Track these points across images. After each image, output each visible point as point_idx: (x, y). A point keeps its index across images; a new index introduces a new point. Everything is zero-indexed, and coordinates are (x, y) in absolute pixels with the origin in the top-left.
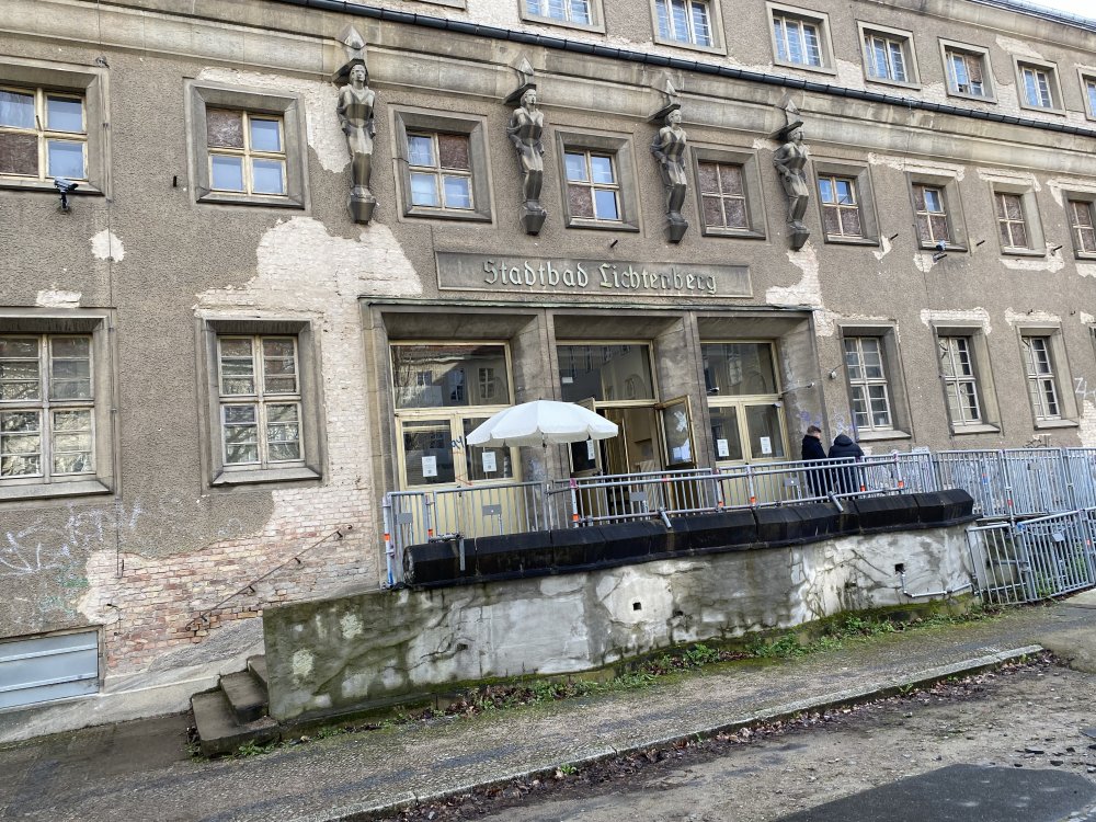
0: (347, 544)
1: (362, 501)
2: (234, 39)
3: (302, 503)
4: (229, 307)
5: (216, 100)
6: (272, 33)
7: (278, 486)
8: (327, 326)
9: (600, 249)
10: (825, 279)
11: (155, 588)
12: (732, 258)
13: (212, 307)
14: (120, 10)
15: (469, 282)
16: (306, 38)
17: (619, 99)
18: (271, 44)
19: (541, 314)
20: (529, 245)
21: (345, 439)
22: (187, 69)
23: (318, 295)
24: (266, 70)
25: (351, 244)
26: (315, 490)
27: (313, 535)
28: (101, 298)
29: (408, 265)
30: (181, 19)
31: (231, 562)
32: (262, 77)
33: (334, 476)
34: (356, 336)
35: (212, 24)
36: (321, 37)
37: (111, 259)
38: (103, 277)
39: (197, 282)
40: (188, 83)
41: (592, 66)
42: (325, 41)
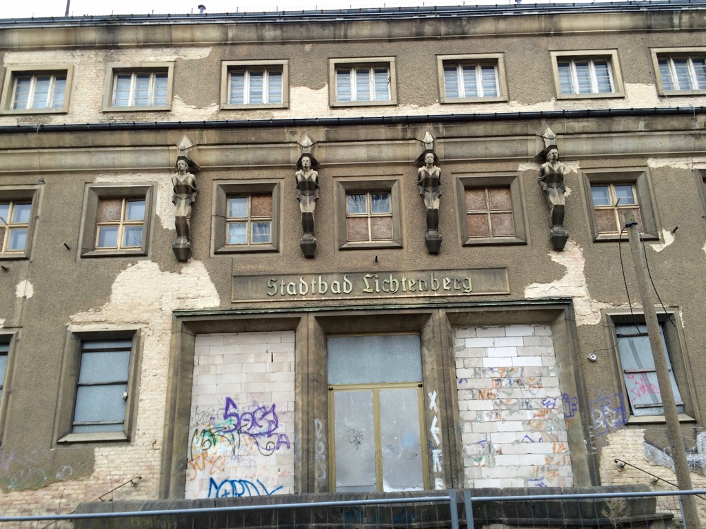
0: (139, 490)
1: (155, 459)
2: (115, 156)
3: (114, 457)
4: (90, 323)
5: (104, 193)
6: (137, 148)
7: (100, 445)
8: (150, 332)
9: (366, 263)
10: (591, 275)
12: (492, 262)
13: (79, 323)
14: (51, 150)
15: (255, 296)
16: (158, 148)
17: (388, 152)
18: (137, 155)
19: (304, 317)
20: (307, 266)
21: (149, 412)
22: (88, 178)
23: (147, 311)
24: (135, 171)
25: (175, 275)
26: (123, 448)
27: (117, 481)
28: (15, 322)
29: (212, 286)
30: (84, 150)
31: (62, 497)
32: (133, 176)
33: (140, 438)
34: (168, 338)
35: (102, 149)
36: (169, 146)
37: (25, 297)
38: (19, 307)
39: (72, 308)
40: (89, 186)
41: (363, 132)
42: (171, 148)
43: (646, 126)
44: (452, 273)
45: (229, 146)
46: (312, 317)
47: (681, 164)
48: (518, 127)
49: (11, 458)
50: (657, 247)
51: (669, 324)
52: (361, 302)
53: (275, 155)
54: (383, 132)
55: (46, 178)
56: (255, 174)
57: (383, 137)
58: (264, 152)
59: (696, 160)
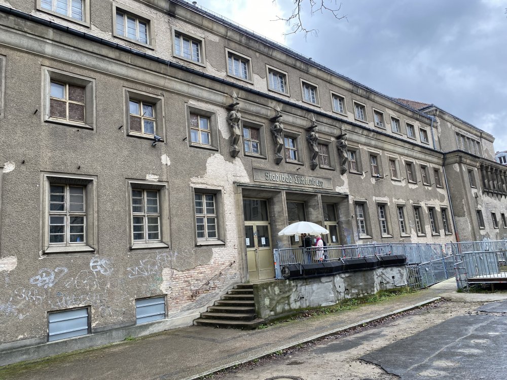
0: (232, 268)
1: (235, 252)
2: (200, 91)
3: (220, 253)
4: (199, 183)
5: (193, 111)
6: (211, 90)
7: (214, 247)
8: (225, 192)
9: (294, 170)
10: (350, 184)
11: (181, 282)
12: (327, 176)
13: (194, 183)
14: (170, 78)
15: (262, 179)
16: (220, 93)
17: (300, 122)
18: (210, 94)
19: (282, 191)
20: (277, 168)
21: (231, 231)
22: (186, 99)
23: (222, 181)
24: (207, 102)
25: (231, 164)
26: (223, 248)
27: (223, 264)
28: (164, 178)
29: (245, 172)
30: (186, 83)
31: (201, 273)
32: (206, 104)
33: (228, 244)
34: (233, 195)
35: (195, 85)
36: (224, 93)
37: (167, 165)
38: (165, 170)
39: (190, 175)
40: (186, 104)
41: (294, 110)
42: (225, 95)
43: (362, 132)
44: (318, 179)
45: (248, 102)
46: (285, 192)
47: (365, 148)
48: (335, 123)
49: (176, 254)
50: (362, 178)
51: (365, 205)
52: (295, 187)
53: (263, 111)
54: (299, 112)
55: (164, 93)
56: (254, 118)
57: (299, 114)
58: (259, 108)
59: (369, 148)
